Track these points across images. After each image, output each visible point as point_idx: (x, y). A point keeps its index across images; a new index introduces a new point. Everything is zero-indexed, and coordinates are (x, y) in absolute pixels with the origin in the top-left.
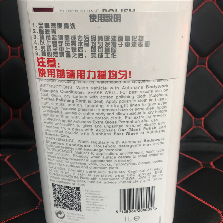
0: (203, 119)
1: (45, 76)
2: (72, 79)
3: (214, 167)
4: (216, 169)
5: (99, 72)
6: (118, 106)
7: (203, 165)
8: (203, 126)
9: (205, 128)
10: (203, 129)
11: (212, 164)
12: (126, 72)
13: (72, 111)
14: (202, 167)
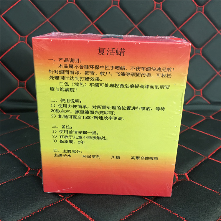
0: (201, 90)
3: (213, 118)
4: (215, 119)
7: (206, 117)
8: (202, 95)
9: (203, 96)
10: (202, 97)
11: (211, 117)
14: (205, 118)
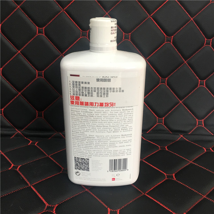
1: (74, 104)
2: (87, 106)
3: (167, 150)
5: (100, 103)
6: (109, 119)
7: (161, 148)
8: (163, 123)
9: (165, 124)
10: (163, 125)
11: (166, 148)
12: (113, 103)
13: (86, 121)
